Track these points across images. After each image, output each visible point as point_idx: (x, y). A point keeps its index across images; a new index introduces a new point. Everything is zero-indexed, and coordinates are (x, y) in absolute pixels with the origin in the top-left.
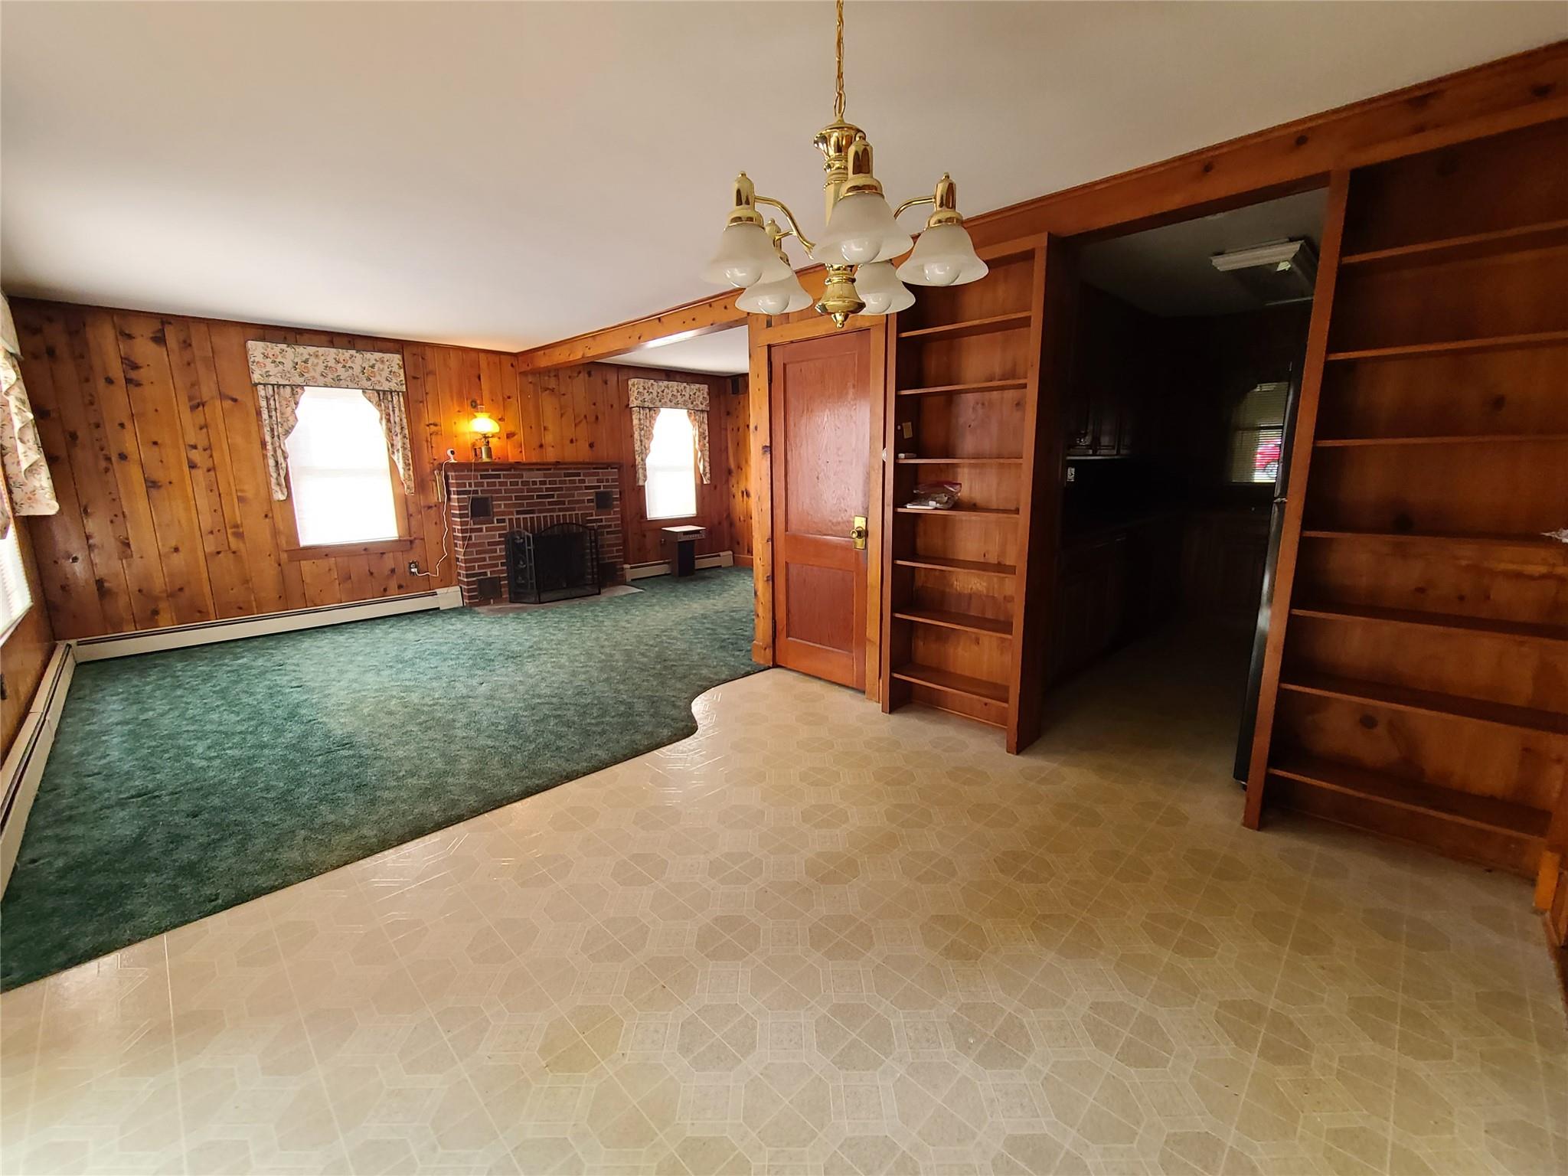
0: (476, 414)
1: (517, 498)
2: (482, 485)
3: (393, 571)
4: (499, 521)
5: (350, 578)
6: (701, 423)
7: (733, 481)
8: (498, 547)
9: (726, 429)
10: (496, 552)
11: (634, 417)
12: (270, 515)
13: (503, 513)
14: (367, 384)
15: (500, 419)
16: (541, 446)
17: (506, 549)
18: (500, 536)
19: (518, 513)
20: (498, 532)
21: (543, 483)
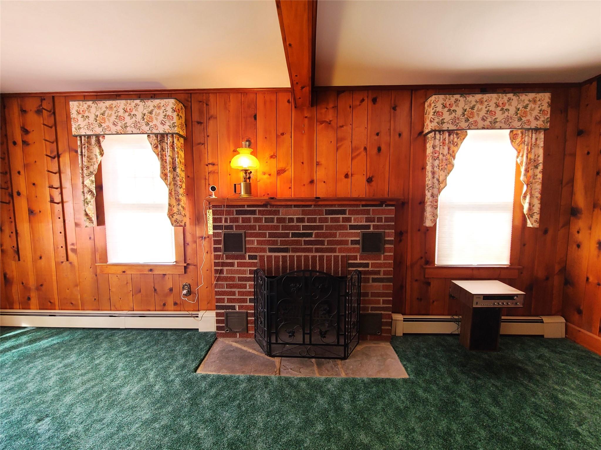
0: (238, 149)
1: (271, 235)
2: (236, 220)
3: (171, 290)
4: (251, 257)
5: (140, 291)
6: (532, 147)
7: (581, 224)
8: (248, 283)
9: (574, 155)
10: (245, 288)
11: (428, 145)
12: (92, 237)
13: (255, 250)
14: (146, 129)
15: (271, 157)
16: (312, 182)
17: (255, 286)
18: (251, 272)
19: (271, 250)
20: (249, 269)
21: (300, 220)
